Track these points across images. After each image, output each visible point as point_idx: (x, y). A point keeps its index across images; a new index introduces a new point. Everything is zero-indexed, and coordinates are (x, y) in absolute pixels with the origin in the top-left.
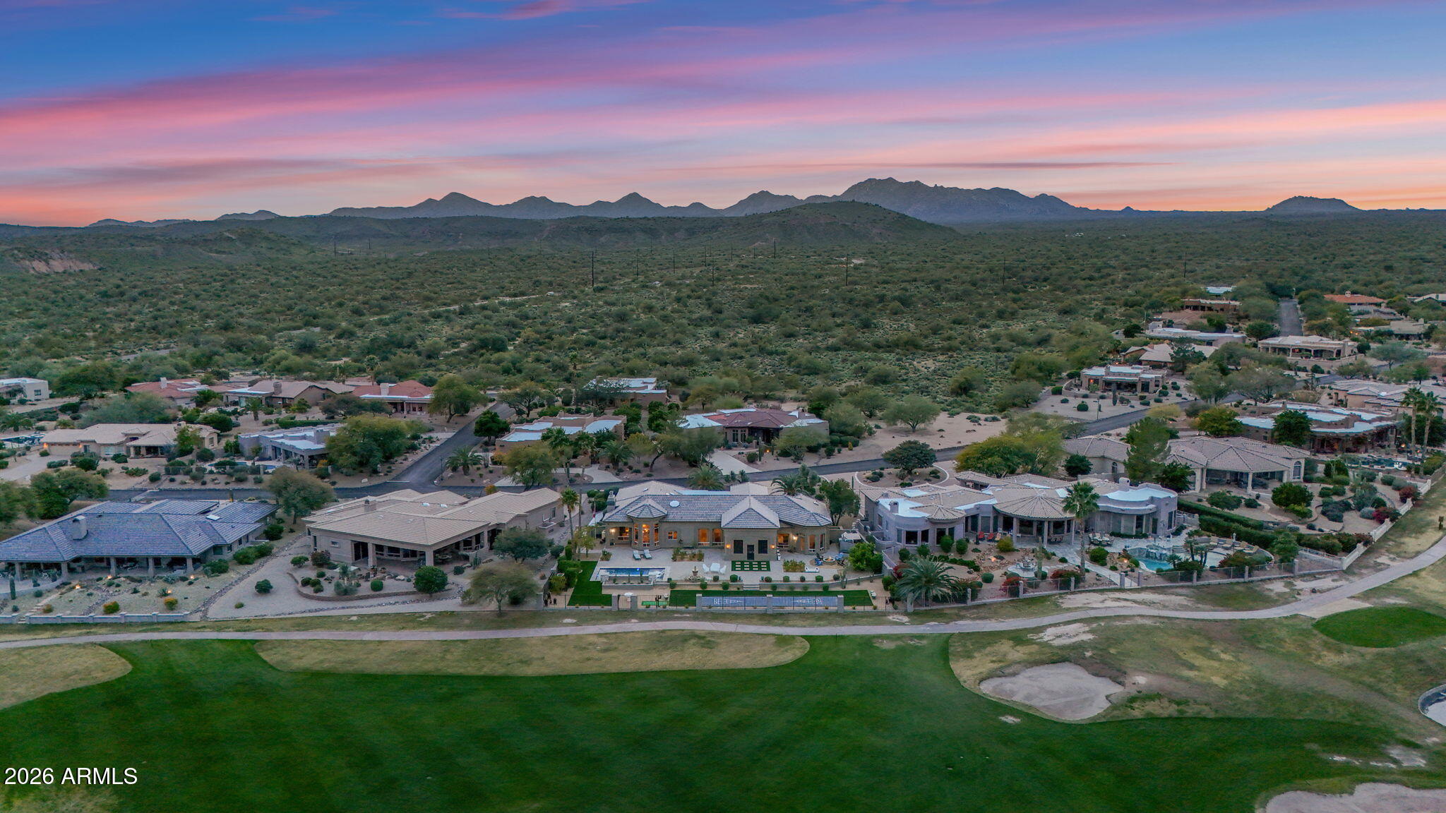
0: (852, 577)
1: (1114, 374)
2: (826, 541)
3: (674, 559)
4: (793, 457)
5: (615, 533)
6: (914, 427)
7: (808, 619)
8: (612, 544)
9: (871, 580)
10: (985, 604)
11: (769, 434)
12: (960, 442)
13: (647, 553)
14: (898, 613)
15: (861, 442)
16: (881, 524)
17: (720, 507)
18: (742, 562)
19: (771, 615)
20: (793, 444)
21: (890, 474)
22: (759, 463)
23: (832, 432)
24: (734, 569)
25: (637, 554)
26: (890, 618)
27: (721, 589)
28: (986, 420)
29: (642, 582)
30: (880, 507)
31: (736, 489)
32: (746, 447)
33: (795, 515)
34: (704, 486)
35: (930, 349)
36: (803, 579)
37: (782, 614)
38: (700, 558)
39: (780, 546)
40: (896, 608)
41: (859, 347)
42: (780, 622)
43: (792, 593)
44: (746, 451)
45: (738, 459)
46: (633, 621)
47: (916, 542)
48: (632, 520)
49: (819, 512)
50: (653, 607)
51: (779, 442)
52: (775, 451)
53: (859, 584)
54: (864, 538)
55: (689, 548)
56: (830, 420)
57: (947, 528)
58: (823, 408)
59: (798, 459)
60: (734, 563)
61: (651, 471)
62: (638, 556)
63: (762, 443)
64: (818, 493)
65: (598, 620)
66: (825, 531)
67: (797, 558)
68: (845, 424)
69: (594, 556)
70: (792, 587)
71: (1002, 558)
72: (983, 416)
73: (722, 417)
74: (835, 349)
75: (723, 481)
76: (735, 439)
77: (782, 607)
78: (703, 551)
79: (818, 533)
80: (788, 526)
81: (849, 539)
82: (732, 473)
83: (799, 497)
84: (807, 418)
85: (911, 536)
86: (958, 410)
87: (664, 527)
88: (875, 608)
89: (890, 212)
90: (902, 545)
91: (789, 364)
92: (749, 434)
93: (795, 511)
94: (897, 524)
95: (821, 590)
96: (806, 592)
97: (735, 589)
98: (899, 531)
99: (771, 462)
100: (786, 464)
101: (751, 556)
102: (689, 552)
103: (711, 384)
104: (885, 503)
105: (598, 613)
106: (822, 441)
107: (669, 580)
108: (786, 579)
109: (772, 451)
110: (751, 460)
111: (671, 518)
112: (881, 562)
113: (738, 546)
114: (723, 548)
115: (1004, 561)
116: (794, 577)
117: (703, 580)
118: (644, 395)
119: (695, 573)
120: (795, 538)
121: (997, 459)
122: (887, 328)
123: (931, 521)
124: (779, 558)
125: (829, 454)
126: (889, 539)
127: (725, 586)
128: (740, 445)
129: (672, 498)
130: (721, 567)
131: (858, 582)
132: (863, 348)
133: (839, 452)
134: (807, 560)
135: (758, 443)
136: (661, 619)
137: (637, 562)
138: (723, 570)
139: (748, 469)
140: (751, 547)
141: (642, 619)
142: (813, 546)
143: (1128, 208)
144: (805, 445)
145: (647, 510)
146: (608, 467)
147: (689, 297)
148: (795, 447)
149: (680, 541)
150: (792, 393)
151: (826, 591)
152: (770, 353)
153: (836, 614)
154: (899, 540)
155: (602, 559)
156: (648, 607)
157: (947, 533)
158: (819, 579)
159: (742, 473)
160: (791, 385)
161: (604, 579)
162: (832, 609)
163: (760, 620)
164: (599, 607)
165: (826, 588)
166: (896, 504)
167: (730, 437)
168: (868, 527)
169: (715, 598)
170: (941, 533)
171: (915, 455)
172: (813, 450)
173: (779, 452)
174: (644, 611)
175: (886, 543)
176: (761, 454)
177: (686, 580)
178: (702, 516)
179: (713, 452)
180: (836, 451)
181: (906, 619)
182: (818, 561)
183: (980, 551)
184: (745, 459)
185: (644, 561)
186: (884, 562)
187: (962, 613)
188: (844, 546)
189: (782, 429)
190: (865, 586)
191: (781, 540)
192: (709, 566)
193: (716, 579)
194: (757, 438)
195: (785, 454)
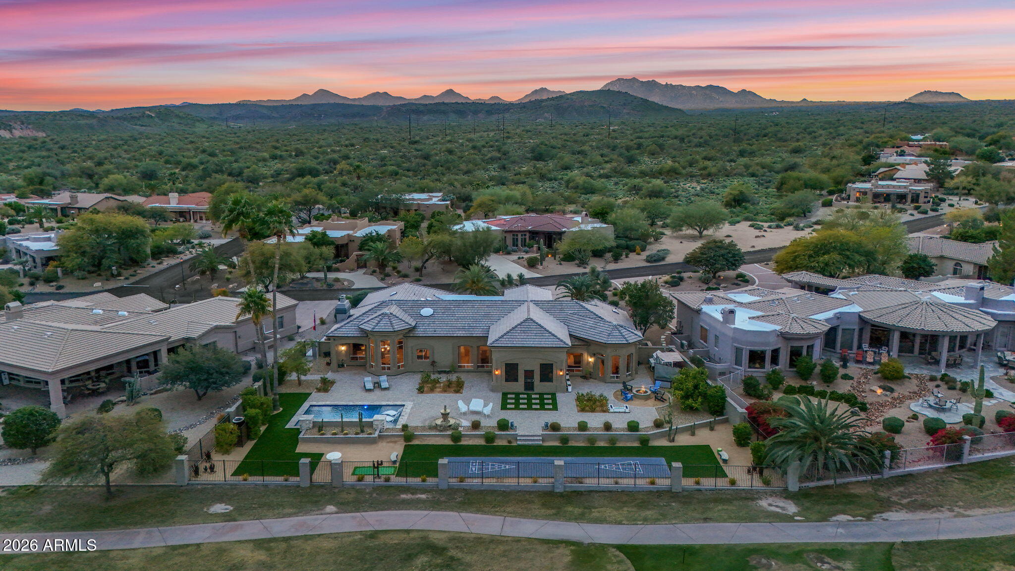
0: (682, 421)
1: (883, 186)
2: (634, 364)
3: (421, 390)
4: (577, 262)
5: (346, 351)
6: (701, 233)
7: (625, 504)
8: (341, 366)
9: (711, 427)
10: (910, 475)
11: (551, 238)
12: (753, 247)
13: (384, 381)
14: (773, 494)
15: (648, 247)
16: (705, 339)
17: (487, 316)
18: (517, 398)
19: (561, 495)
20: (577, 247)
21: (690, 277)
22: (540, 267)
23: (617, 237)
24: (504, 407)
25: (369, 382)
26: (764, 503)
27: (482, 442)
28: (770, 227)
29: (362, 431)
30: (702, 316)
31: (511, 294)
32: (527, 252)
33: (591, 328)
34: (473, 290)
35: (691, 176)
36: (608, 427)
37: (578, 493)
38: (458, 387)
39: (570, 369)
40: (767, 483)
41: (627, 175)
42: (577, 511)
43: (591, 450)
44: (526, 256)
45: (518, 263)
46: (331, 508)
47: (763, 367)
48: (366, 334)
49: (621, 323)
50: (369, 479)
51: (562, 246)
52: (557, 256)
53: (693, 434)
54: (686, 360)
55: (445, 372)
56: (614, 224)
57: (805, 344)
58: (607, 213)
59: (583, 263)
60: (505, 395)
61: (421, 275)
62: (369, 386)
63: (545, 249)
64: (611, 298)
65: (270, 506)
66: (632, 350)
67: (595, 389)
68: (632, 229)
69: (309, 383)
70: (592, 440)
71: (892, 390)
72: (766, 225)
73: (502, 222)
74: (607, 177)
75: (497, 285)
76: (515, 244)
77: (579, 480)
78: (463, 377)
79: (624, 353)
80: (582, 343)
81: (666, 361)
82: (509, 276)
83: (593, 303)
84: (590, 223)
85: (756, 358)
86: (738, 219)
87: (410, 344)
88: (733, 482)
89: (636, 98)
90: (743, 370)
91: (567, 187)
92: (530, 239)
93: (591, 323)
94: (734, 340)
95: (636, 444)
96: (614, 450)
97: (505, 443)
98: (738, 351)
99: (553, 267)
100: (570, 269)
101: (529, 386)
102: (444, 378)
103: (492, 195)
104: (714, 311)
105: (277, 490)
106: (607, 245)
107: (405, 427)
108: (583, 426)
109: (554, 256)
110: (532, 264)
111: (420, 332)
112: (724, 398)
113: (511, 372)
114: (490, 372)
115: (895, 395)
116: (595, 421)
117: (455, 427)
118: (428, 206)
119: (445, 416)
120: (591, 360)
121: (835, 256)
122: (647, 163)
123: (785, 336)
124: (570, 389)
125: (616, 259)
126: (720, 361)
127: (489, 438)
128: (520, 250)
129: (427, 304)
130: (485, 406)
131: (692, 430)
132: (631, 176)
133: (627, 257)
134: (608, 391)
135: (539, 249)
136: (376, 505)
137: (367, 394)
138: (487, 410)
139: (528, 274)
140: (529, 374)
141: (344, 506)
142: (616, 370)
143: (805, 99)
144: (590, 248)
145: (385, 321)
146: (374, 272)
147: (484, 146)
148: (580, 251)
149: (433, 363)
150: (572, 207)
151: (644, 448)
152: (550, 180)
153: (670, 494)
154: (738, 362)
155: (319, 390)
156: (360, 479)
157: (804, 353)
158: (633, 427)
159: (521, 276)
160: (569, 201)
161: (305, 426)
162: (663, 483)
163: (544, 505)
164: (279, 480)
165: (644, 441)
166: (732, 312)
167: (509, 241)
168: (684, 342)
169: (471, 459)
170: (795, 354)
171: (723, 255)
172: (598, 254)
173: (562, 256)
174: (353, 487)
175: (719, 367)
176: (543, 259)
177: (431, 428)
178: (464, 329)
179: (489, 256)
180: (624, 256)
181: (791, 508)
182: (626, 394)
183: (852, 378)
184: (525, 263)
185: (378, 392)
186: (728, 399)
187: (883, 494)
188: (661, 371)
189: (565, 232)
190: (703, 437)
191: (571, 361)
192: (467, 402)
193: (476, 425)
194: (538, 243)
195: (568, 258)
